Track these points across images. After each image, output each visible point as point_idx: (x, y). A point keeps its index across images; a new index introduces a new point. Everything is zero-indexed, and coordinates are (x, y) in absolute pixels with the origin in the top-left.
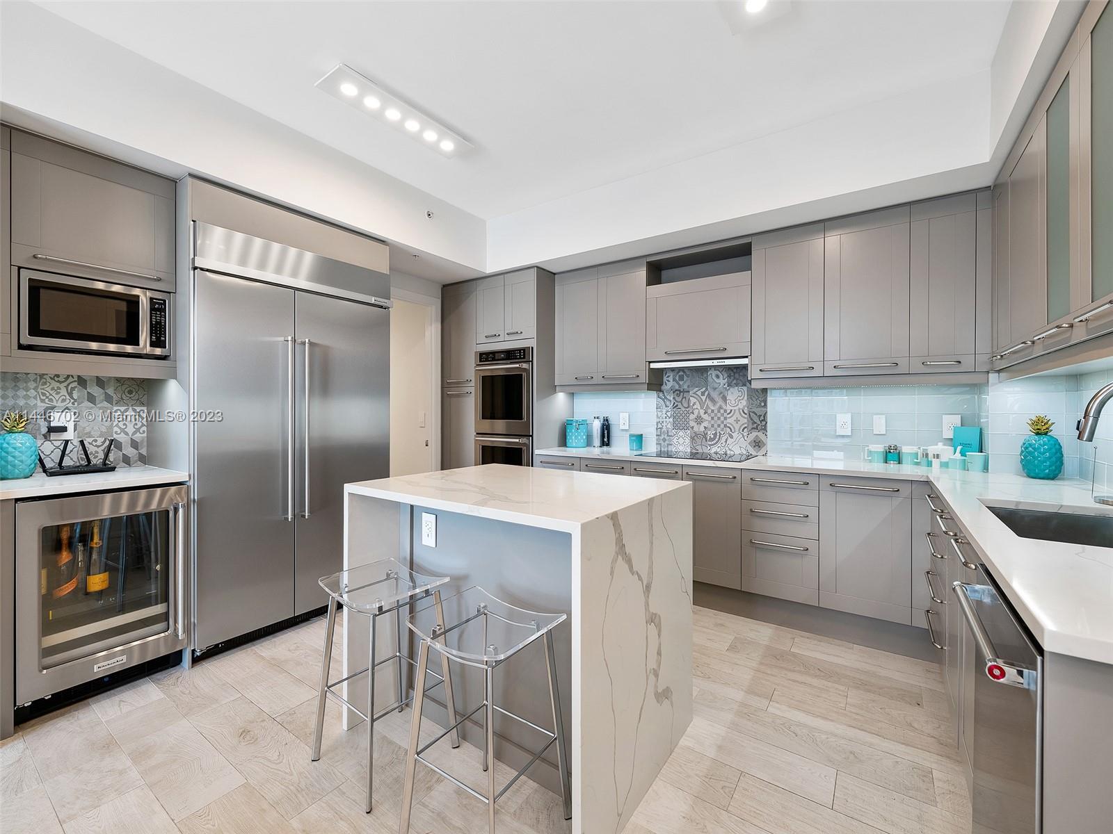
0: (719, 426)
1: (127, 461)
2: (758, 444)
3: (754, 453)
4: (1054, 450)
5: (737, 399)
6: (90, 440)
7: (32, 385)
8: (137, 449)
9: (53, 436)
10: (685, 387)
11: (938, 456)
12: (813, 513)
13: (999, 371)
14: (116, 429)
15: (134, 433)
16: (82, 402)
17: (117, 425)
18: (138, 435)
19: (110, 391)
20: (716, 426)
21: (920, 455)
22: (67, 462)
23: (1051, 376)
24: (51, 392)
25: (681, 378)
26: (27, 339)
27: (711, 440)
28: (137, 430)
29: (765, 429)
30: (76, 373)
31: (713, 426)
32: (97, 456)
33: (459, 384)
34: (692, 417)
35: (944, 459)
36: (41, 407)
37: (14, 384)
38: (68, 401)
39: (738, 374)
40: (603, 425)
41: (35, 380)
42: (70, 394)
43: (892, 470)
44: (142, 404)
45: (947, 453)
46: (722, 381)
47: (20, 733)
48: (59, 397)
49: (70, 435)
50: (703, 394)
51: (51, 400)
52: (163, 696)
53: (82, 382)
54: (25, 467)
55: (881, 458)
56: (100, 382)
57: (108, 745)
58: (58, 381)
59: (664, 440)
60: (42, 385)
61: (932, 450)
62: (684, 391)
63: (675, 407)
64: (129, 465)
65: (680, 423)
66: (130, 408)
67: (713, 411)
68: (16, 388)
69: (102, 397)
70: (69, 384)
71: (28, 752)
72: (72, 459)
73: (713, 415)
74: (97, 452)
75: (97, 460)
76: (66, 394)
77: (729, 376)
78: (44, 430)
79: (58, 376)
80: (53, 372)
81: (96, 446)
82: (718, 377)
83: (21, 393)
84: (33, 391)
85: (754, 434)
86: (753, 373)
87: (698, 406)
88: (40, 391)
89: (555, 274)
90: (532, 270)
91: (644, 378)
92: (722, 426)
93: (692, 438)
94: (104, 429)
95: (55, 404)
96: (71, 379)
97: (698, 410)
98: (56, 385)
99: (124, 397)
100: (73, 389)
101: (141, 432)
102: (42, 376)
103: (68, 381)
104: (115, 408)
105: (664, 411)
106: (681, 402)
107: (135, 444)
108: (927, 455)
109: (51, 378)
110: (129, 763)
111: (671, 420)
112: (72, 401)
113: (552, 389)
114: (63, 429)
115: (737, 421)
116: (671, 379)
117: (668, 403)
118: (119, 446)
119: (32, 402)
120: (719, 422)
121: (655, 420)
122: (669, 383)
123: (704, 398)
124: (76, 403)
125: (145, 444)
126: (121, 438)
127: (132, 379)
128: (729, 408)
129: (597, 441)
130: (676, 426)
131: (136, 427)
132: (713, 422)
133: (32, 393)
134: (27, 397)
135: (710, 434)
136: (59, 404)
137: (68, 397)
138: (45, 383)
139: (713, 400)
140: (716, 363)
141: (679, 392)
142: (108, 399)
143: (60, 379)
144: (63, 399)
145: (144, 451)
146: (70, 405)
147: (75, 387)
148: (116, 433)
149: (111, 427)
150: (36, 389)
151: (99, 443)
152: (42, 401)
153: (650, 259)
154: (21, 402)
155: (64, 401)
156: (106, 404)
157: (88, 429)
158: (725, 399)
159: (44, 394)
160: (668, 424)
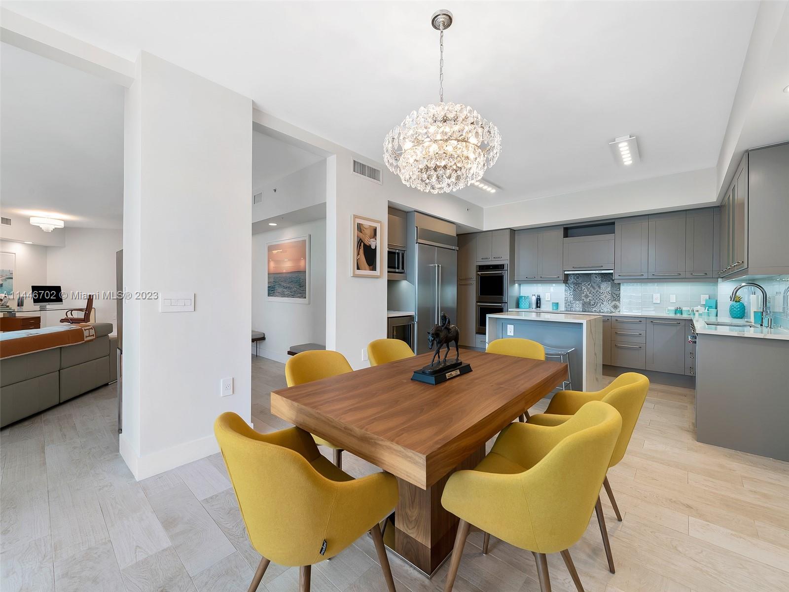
0: (597, 299)
2: (616, 307)
3: (614, 311)
4: (741, 308)
5: (606, 287)
10: (580, 282)
11: (698, 311)
12: (643, 333)
13: (722, 278)
20: (595, 299)
21: (690, 311)
23: (739, 280)
25: (578, 278)
27: (592, 305)
29: (619, 300)
31: (593, 299)
33: (466, 279)
34: (583, 295)
35: (700, 312)
39: (607, 277)
40: (537, 299)
43: (678, 316)
45: (702, 310)
46: (599, 279)
50: (589, 285)
55: (674, 312)
59: (569, 305)
61: (695, 309)
62: (579, 284)
63: (574, 290)
65: (577, 297)
67: (593, 292)
73: (593, 294)
77: (602, 277)
82: (596, 277)
85: (614, 303)
86: (616, 277)
87: (586, 290)
89: (515, 230)
90: (507, 230)
91: (562, 278)
92: (598, 299)
93: (583, 305)
97: (586, 292)
105: (569, 293)
106: (577, 288)
108: (693, 311)
111: (572, 296)
113: (513, 282)
115: (606, 297)
116: (572, 278)
117: (571, 289)
120: (597, 297)
121: (564, 296)
122: (571, 280)
123: (589, 287)
128: (601, 291)
129: (534, 306)
130: (575, 299)
132: (594, 297)
135: (592, 302)
139: (594, 288)
140: (597, 272)
141: (576, 284)
153: (565, 226)
158: (599, 287)
160: (571, 298)
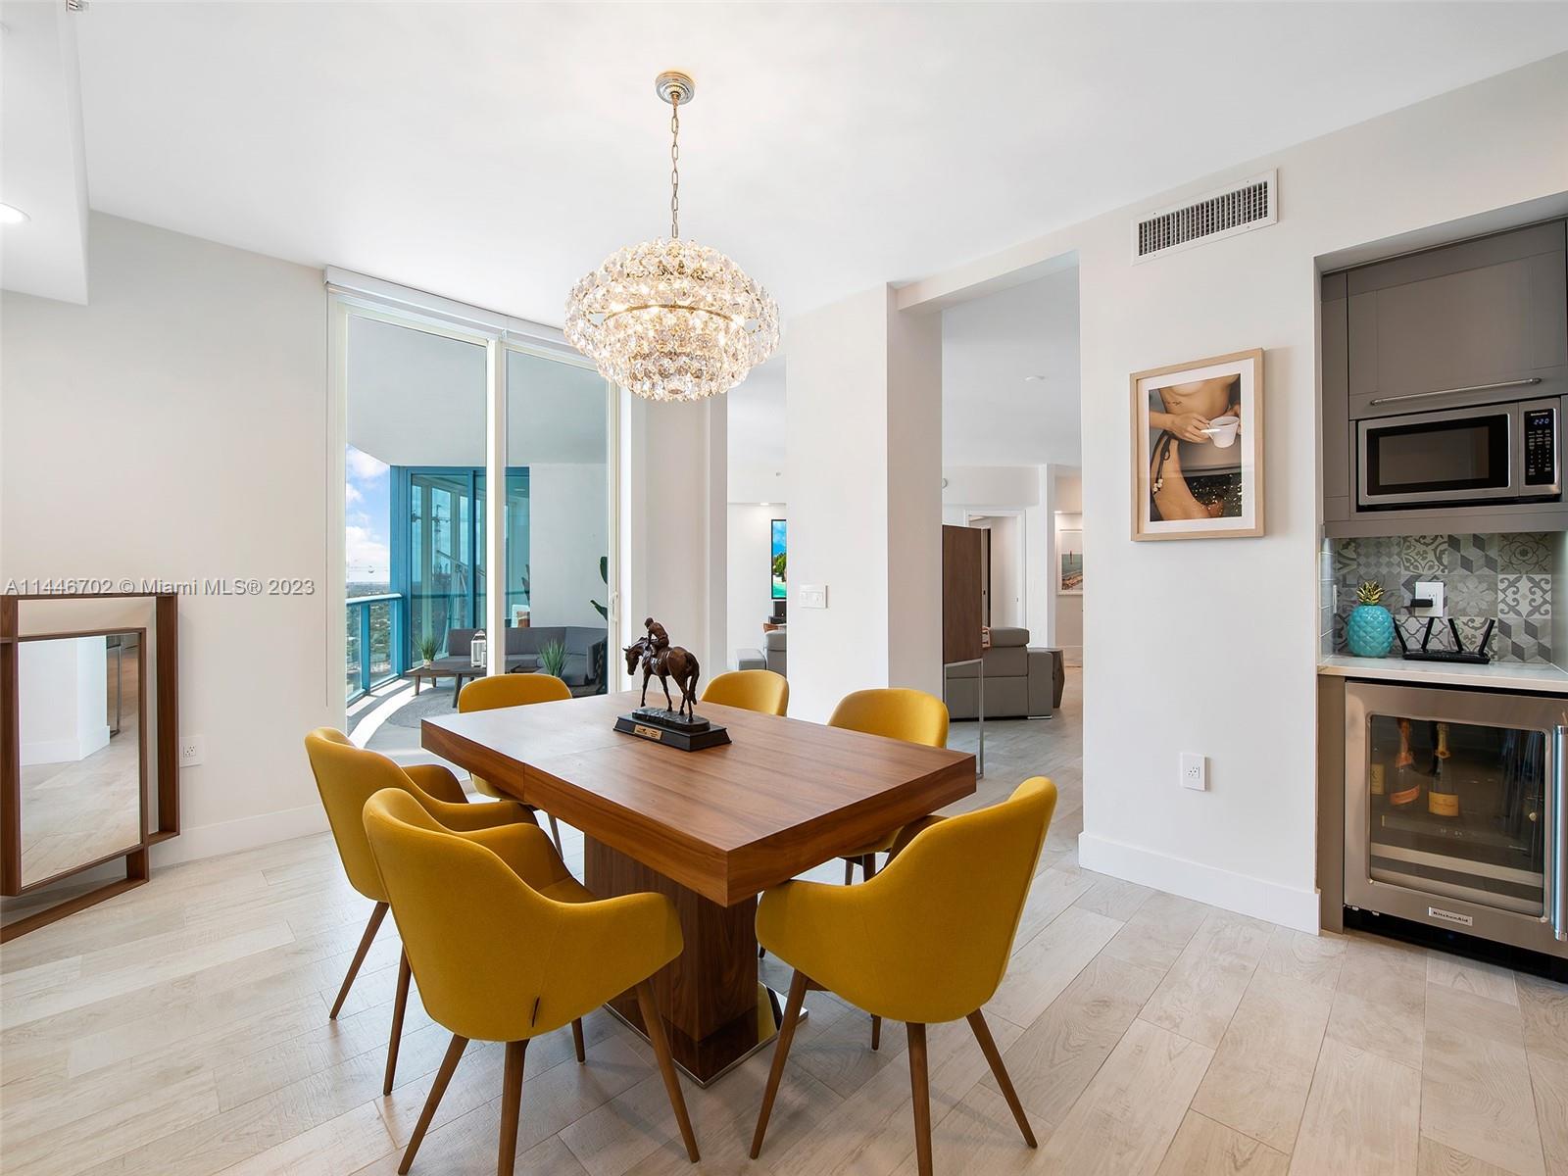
1: (1519, 653)
6: (1465, 619)
7: (1395, 549)
8: (1535, 637)
9: (1418, 611)
14: (1501, 606)
15: (1531, 613)
16: (1455, 569)
17: (1503, 601)
18: (1537, 616)
19: (1493, 553)
22: (1434, 645)
24: (1416, 557)
26: (1366, 499)
28: (1536, 609)
30: (1446, 533)
32: (1475, 642)
36: (1405, 575)
37: (1376, 550)
38: (1436, 568)
41: (1398, 544)
42: (1439, 559)
44: (1545, 570)
47: (1349, 937)
48: (1426, 562)
49: (1438, 610)
51: (1416, 567)
52: (1516, 1003)
53: (1454, 542)
54: (1377, 645)
56: (1478, 541)
57: (1415, 1006)
58: (1425, 544)
60: (1406, 549)
64: (1523, 659)
66: (1524, 576)
68: (1379, 554)
69: (1482, 561)
70: (1438, 546)
71: (1343, 957)
72: (1441, 642)
74: (1474, 636)
75: (1472, 647)
76: (1434, 559)
78: (1407, 603)
79: (1424, 537)
80: (1417, 535)
81: (1473, 628)
83: (1384, 560)
84: (1396, 557)
88: (1404, 556)
94: (1484, 606)
95: (1420, 571)
96: (1439, 540)
98: (1421, 548)
99: (1514, 560)
100: (1442, 552)
101: (1543, 612)
102: (1405, 539)
103: (1436, 543)
104: (1501, 577)
107: (1531, 630)
109: (1416, 540)
110: (1421, 1039)
112: (1442, 567)
114: (1428, 604)
118: (1506, 629)
119: (1395, 570)
124: (1446, 571)
125: (1549, 630)
126: (1510, 619)
127: (1527, 534)
131: (1533, 604)
133: (1395, 559)
134: (1389, 565)
136: (1425, 572)
137: (1436, 563)
138: (1409, 547)
142: (1490, 563)
143: (1428, 541)
144: (1430, 566)
145: (1546, 642)
146: (1439, 572)
147: (1445, 550)
148: (1502, 611)
149: (1495, 602)
150: (1399, 554)
151: (1477, 624)
152: (1407, 569)
154: (1384, 571)
155: (1431, 568)
156: (1486, 571)
157: (1462, 605)
159: (1408, 560)
